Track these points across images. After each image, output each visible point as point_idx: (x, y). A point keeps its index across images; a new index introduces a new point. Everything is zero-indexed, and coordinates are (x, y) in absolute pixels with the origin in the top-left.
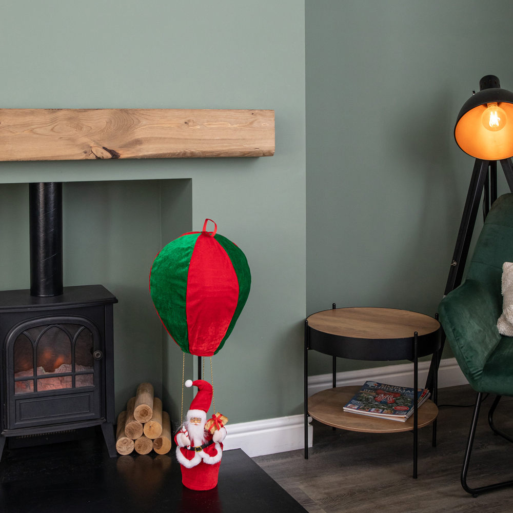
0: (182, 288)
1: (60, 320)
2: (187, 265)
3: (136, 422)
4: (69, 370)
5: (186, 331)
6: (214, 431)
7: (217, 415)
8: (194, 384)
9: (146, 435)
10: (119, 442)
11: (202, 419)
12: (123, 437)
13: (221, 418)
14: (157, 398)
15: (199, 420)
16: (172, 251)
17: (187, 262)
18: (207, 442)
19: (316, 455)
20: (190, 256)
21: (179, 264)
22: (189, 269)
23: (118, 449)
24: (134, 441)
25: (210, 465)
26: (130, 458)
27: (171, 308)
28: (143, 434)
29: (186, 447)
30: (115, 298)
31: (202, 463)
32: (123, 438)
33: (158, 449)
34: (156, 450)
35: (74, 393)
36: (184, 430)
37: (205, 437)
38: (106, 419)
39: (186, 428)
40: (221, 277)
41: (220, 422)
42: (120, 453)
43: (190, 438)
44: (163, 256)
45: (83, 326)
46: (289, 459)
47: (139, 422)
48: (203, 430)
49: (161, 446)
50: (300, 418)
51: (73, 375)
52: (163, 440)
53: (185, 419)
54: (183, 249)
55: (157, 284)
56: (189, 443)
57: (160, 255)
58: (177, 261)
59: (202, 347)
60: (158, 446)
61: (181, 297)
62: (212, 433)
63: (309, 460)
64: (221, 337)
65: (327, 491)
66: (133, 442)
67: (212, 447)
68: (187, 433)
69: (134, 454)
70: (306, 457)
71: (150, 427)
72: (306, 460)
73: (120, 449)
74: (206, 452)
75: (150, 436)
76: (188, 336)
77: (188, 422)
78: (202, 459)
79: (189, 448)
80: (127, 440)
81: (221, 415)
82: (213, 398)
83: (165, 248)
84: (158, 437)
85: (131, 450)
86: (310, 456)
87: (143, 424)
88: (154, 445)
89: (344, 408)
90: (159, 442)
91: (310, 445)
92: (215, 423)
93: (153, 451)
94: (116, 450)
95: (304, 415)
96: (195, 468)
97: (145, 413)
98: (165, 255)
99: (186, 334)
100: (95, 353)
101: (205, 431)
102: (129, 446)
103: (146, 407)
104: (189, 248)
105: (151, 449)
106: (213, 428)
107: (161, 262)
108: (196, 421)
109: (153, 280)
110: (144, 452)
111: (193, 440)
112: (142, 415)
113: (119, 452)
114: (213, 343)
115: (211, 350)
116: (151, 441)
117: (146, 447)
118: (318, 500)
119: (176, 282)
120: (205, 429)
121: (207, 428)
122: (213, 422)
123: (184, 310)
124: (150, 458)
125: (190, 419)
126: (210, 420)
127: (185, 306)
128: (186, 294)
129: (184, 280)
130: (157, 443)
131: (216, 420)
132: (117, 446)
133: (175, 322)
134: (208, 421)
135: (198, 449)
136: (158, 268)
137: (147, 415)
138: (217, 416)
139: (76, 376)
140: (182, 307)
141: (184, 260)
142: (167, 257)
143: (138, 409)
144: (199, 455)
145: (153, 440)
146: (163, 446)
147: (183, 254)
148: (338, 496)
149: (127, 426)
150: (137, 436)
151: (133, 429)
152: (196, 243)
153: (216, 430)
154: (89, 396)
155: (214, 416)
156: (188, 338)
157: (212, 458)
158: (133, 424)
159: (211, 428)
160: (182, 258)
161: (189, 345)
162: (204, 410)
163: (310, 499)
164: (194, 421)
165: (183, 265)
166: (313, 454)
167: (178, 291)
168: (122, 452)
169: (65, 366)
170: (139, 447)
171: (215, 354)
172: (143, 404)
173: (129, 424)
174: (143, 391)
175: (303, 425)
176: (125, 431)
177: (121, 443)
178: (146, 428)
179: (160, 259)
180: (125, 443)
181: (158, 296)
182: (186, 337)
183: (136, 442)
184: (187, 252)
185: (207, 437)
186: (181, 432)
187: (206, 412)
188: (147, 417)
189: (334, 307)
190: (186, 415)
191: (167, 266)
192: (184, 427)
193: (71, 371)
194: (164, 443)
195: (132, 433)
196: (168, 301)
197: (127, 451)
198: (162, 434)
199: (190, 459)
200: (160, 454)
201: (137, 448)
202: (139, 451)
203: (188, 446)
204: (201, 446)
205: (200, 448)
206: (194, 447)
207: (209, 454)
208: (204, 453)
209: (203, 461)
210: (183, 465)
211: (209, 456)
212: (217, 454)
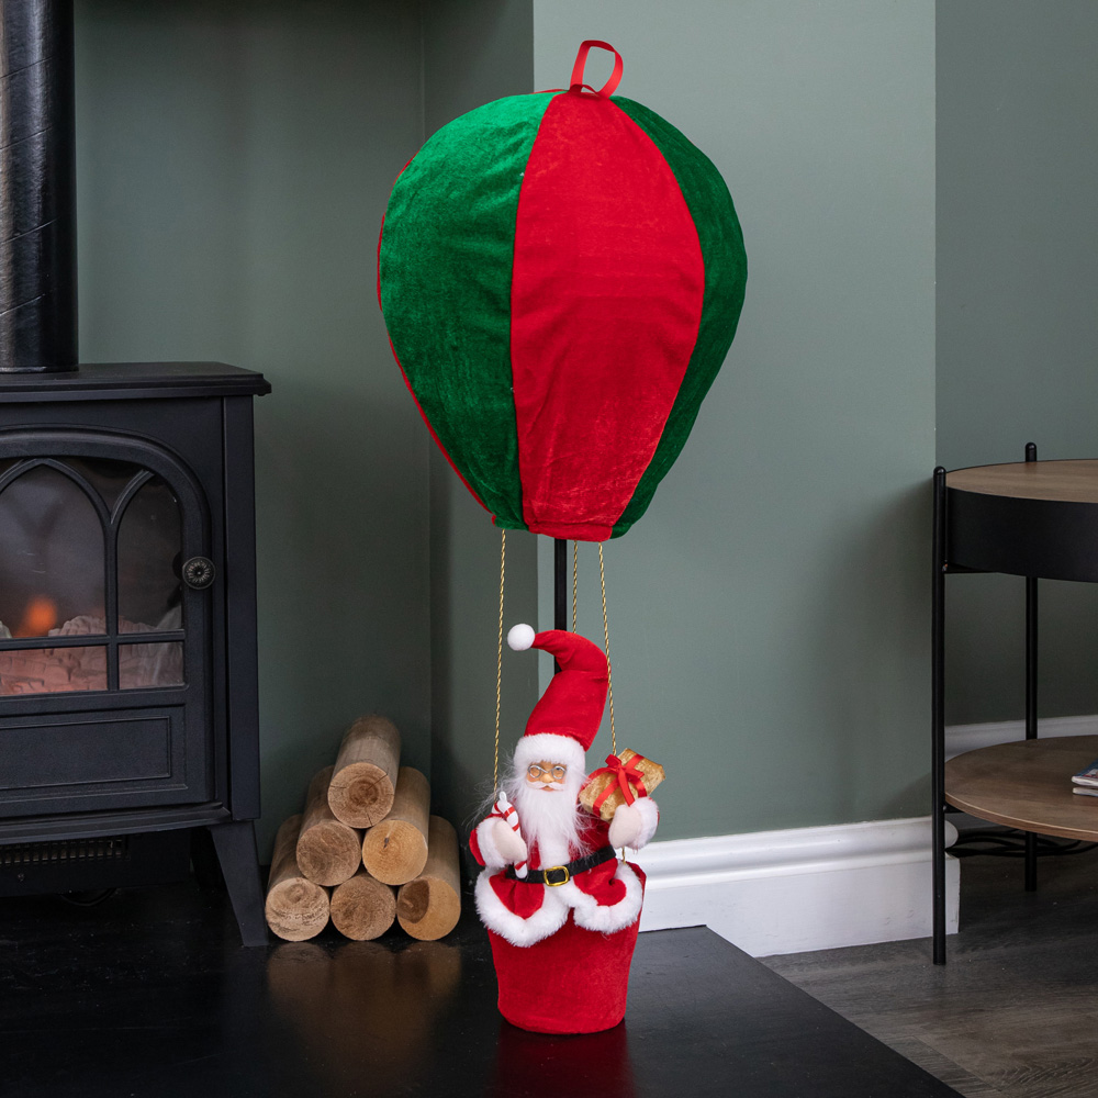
0: (496, 263)
1: (65, 443)
2: (514, 182)
3: (336, 823)
4: (97, 627)
5: (511, 436)
6: (612, 809)
7: (625, 759)
8: (541, 642)
9: (371, 871)
10: (276, 895)
11: (571, 769)
12: (291, 877)
13: (639, 767)
14: (410, 769)
15: (559, 770)
16: (460, 143)
17: (514, 171)
18: (586, 853)
19: (970, 955)
20: (525, 151)
21: (484, 181)
22: (521, 193)
23: (271, 918)
24: (330, 890)
25: (598, 934)
26: (316, 949)
27: (455, 349)
28: (362, 870)
29: (510, 870)
30: (261, 376)
31: (571, 930)
32: (291, 882)
33: (415, 921)
34: (406, 926)
35: (115, 707)
36: (504, 805)
37: (579, 832)
38: (229, 808)
39: (514, 801)
40: (639, 226)
41: (634, 778)
42: (280, 935)
43: (524, 836)
44: (427, 165)
45: (146, 468)
46: (880, 965)
47: (345, 824)
48: (574, 806)
49: (425, 909)
50: (916, 829)
51: (112, 647)
52: (432, 889)
53: (507, 770)
54: (500, 132)
55: (403, 264)
56: (522, 852)
57: (414, 164)
58: (478, 170)
59: (568, 499)
60: (415, 910)
61: (491, 298)
62: (605, 816)
63: (948, 967)
64: (641, 463)
65: (1022, 1050)
66: (324, 896)
67: (606, 873)
68: (514, 818)
69: (330, 936)
70: (940, 958)
71: (386, 841)
72: (938, 968)
73: (278, 920)
74: (584, 887)
75: (383, 875)
76: (517, 457)
77: (520, 779)
78: (571, 911)
79: (522, 873)
80: (305, 889)
81: (639, 757)
82: (610, 694)
83: (434, 139)
84: (413, 878)
85: (318, 925)
86: (952, 957)
87: (362, 833)
88: (401, 905)
89: (1075, 779)
90: (417, 896)
91: (952, 927)
92: (616, 784)
93: (396, 926)
94: (266, 923)
95: (930, 819)
96: (546, 944)
97: (366, 793)
98: (434, 159)
99: (512, 444)
100: (189, 567)
101: (580, 809)
102: (312, 911)
103: (370, 774)
104: (520, 126)
105: (390, 922)
106: (611, 800)
107: (417, 186)
108: (547, 777)
109: (392, 255)
110: (364, 931)
111: (536, 843)
112: (358, 801)
113: (275, 930)
114: (608, 485)
115: (600, 517)
116: (390, 894)
117: (370, 913)
118: (992, 1074)
119: (474, 245)
120: (579, 802)
121: (589, 802)
122: (608, 781)
123: (502, 349)
124: (384, 955)
125: (525, 767)
126: (599, 772)
127: (505, 331)
128: (511, 284)
129: (501, 237)
130: (411, 898)
131: (622, 774)
132: (268, 909)
133: (472, 402)
134: (592, 776)
135: (557, 876)
136: (409, 207)
137: (375, 800)
138: (624, 762)
139: (123, 648)
140: (495, 339)
141: (500, 167)
142: (443, 164)
143: (343, 777)
144: (559, 899)
145: (396, 889)
146: (430, 911)
147: (501, 147)
148: (1064, 1065)
149: (304, 837)
150: (340, 876)
151: (325, 850)
152: (547, 112)
153: (619, 803)
154: (169, 721)
155: (613, 761)
156: (516, 465)
157: (605, 909)
158: (323, 832)
159: (600, 801)
160: (496, 160)
161: (521, 493)
162: (576, 738)
163: (963, 1071)
164: (541, 774)
165: (500, 183)
166: (962, 951)
167: (482, 278)
168: (286, 930)
169: (84, 621)
170: (348, 914)
171: (616, 535)
172: (362, 761)
173: (313, 832)
174: (361, 733)
175: (929, 855)
176: (298, 854)
177: (283, 898)
178: (370, 850)
179: (416, 176)
180: (298, 899)
181: (407, 311)
182: (511, 457)
183: (337, 895)
184: (512, 140)
185: (589, 832)
186: (492, 815)
187: (585, 744)
188: (376, 806)
189: (1031, 454)
190: (512, 756)
191: (439, 191)
192: (503, 795)
193: (102, 632)
194: (433, 899)
195: (321, 863)
196: (443, 324)
197: (302, 928)
198: (427, 870)
199: (526, 915)
200: (421, 938)
201: (340, 916)
202: (347, 927)
203: (519, 866)
204: (566, 866)
205: (562, 870)
206: (540, 869)
207: (596, 897)
208: (579, 890)
209: (574, 921)
210: (500, 935)
211: (596, 902)
212: (625, 899)
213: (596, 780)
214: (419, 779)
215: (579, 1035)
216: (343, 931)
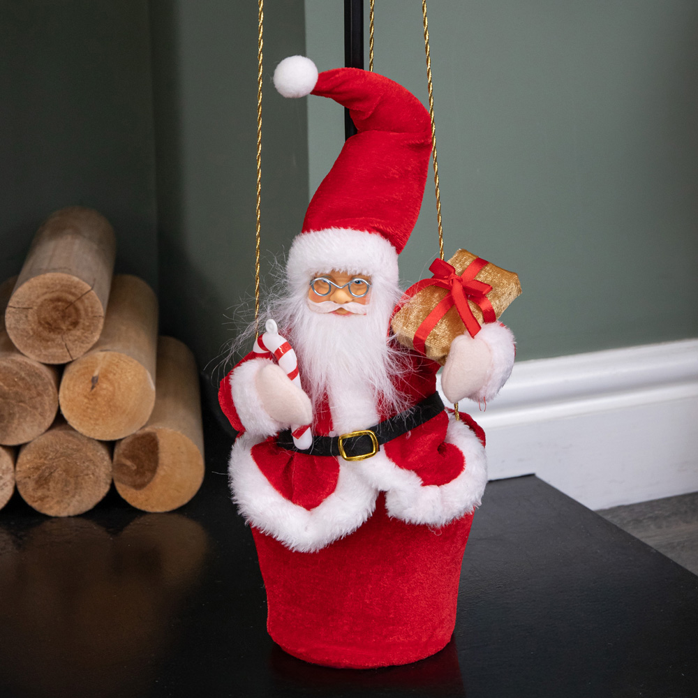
3: (18, 358)
6: (445, 342)
7: (460, 264)
8: (326, 86)
9: (72, 422)
11: (378, 282)
13: (484, 276)
15: (359, 283)
18: (404, 409)
24: (15, 451)
25: (424, 529)
28: (60, 420)
29: (285, 437)
31: (380, 523)
33: (139, 486)
34: (128, 494)
36: (274, 340)
37: (394, 379)
39: (288, 332)
41: (476, 294)
43: (306, 386)
47: (33, 359)
48: (384, 338)
49: (154, 471)
52: (163, 443)
53: (276, 284)
56: (304, 411)
60: (140, 472)
62: (434, 353)
66: (6, 459)
67: (432, 436)
68: (289, 360)
69: (16, 514)
71: (94, 381)
74: (401, 458)
75: (93, 427)
77: (298, 300)
78: (381, 497)
79: (305, 442)
81: (481, 263)
82: (434, 167)
84: (135, 430)
87: (59, 370)
88: (118, 467)
90: (142, 453)
92: (449, 303)
93: (112, 500)
96: (342, 547)
97: (63, 314)
101: (393, 344)
103: (68, 288)
105: (104, 490)
106: (442, 328)
108: (342, 295)
110: (66, 503)
111: (326, 396)
112: (52, 327)
116: (103, 452)
117: (74, 478)
120: (391, 332)
121: (407, 332)
122: (436, 299)
125: (307, 279)
126: (423, 285)
130: (132, 457)
131: (457, 288)
134: (410, 292)
135: (359, 446)
137: (75, 324)
138: (458, 270)
143: (27, 295)
144: (363, 479)
145: (110, 446)
146: (161, 472)
150: (29, 430)
151: (4, 397)
153: (455, 332)
155: (440, 269)
157: (433, 490)
159: (424, 330)
162: (385, 235)
164: (332, 290)
170: (42, 482)
172: (55, 270)
174: (58, 231)
178: (71, 394)
183: (24, 457)
185: (408, 377)
186: (253, 356)
187: (398, 243)
188: (77, 332)
190: (284, 262)
192: (272, 325)
194: (165, 456)
198: (156, 416)
199: (309, 506)
200: (149, 509)
201: (31, 485)
202: (42, 499)
203: (300, 432)
204: (372, 429)
205: (367, 437)
206: (332, 434)
207: (419, 473)
208: (393, 464)
209: (386, 511)
210: (270, 536)
211: (419, 481)
212: (463, 473)
213: (417, 299)
214: (141, 292)
215: (392, 667)
216: (36, 506)
